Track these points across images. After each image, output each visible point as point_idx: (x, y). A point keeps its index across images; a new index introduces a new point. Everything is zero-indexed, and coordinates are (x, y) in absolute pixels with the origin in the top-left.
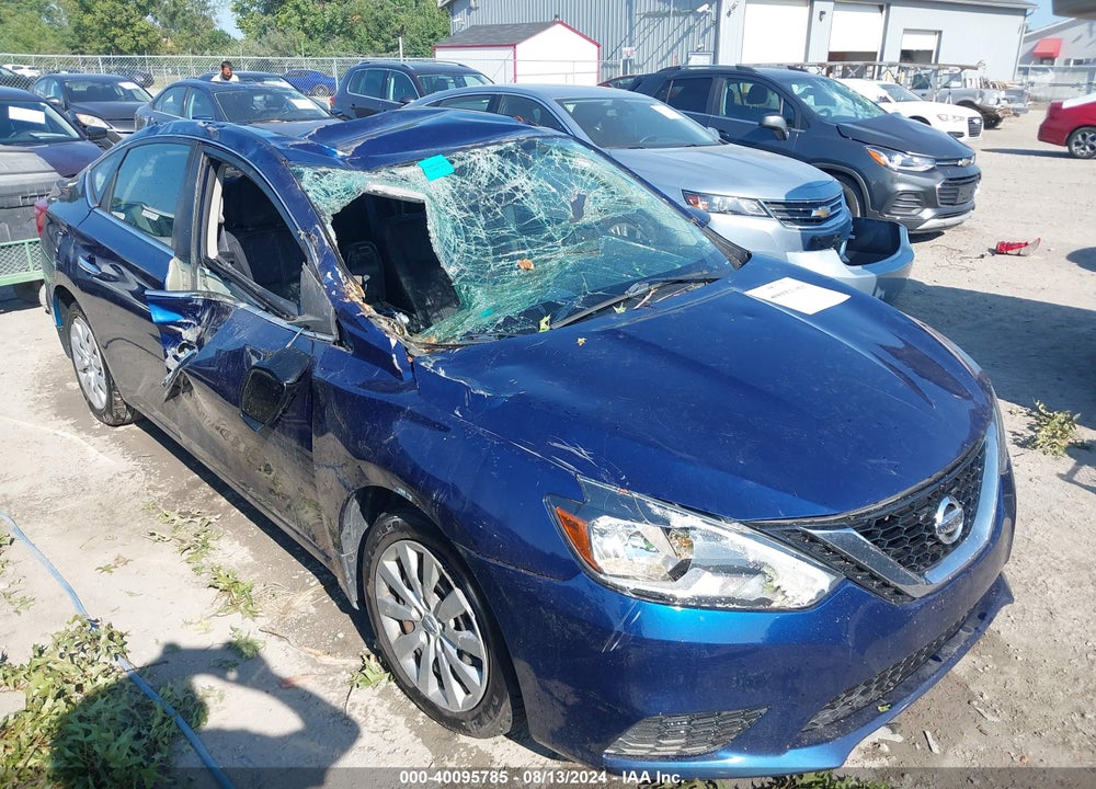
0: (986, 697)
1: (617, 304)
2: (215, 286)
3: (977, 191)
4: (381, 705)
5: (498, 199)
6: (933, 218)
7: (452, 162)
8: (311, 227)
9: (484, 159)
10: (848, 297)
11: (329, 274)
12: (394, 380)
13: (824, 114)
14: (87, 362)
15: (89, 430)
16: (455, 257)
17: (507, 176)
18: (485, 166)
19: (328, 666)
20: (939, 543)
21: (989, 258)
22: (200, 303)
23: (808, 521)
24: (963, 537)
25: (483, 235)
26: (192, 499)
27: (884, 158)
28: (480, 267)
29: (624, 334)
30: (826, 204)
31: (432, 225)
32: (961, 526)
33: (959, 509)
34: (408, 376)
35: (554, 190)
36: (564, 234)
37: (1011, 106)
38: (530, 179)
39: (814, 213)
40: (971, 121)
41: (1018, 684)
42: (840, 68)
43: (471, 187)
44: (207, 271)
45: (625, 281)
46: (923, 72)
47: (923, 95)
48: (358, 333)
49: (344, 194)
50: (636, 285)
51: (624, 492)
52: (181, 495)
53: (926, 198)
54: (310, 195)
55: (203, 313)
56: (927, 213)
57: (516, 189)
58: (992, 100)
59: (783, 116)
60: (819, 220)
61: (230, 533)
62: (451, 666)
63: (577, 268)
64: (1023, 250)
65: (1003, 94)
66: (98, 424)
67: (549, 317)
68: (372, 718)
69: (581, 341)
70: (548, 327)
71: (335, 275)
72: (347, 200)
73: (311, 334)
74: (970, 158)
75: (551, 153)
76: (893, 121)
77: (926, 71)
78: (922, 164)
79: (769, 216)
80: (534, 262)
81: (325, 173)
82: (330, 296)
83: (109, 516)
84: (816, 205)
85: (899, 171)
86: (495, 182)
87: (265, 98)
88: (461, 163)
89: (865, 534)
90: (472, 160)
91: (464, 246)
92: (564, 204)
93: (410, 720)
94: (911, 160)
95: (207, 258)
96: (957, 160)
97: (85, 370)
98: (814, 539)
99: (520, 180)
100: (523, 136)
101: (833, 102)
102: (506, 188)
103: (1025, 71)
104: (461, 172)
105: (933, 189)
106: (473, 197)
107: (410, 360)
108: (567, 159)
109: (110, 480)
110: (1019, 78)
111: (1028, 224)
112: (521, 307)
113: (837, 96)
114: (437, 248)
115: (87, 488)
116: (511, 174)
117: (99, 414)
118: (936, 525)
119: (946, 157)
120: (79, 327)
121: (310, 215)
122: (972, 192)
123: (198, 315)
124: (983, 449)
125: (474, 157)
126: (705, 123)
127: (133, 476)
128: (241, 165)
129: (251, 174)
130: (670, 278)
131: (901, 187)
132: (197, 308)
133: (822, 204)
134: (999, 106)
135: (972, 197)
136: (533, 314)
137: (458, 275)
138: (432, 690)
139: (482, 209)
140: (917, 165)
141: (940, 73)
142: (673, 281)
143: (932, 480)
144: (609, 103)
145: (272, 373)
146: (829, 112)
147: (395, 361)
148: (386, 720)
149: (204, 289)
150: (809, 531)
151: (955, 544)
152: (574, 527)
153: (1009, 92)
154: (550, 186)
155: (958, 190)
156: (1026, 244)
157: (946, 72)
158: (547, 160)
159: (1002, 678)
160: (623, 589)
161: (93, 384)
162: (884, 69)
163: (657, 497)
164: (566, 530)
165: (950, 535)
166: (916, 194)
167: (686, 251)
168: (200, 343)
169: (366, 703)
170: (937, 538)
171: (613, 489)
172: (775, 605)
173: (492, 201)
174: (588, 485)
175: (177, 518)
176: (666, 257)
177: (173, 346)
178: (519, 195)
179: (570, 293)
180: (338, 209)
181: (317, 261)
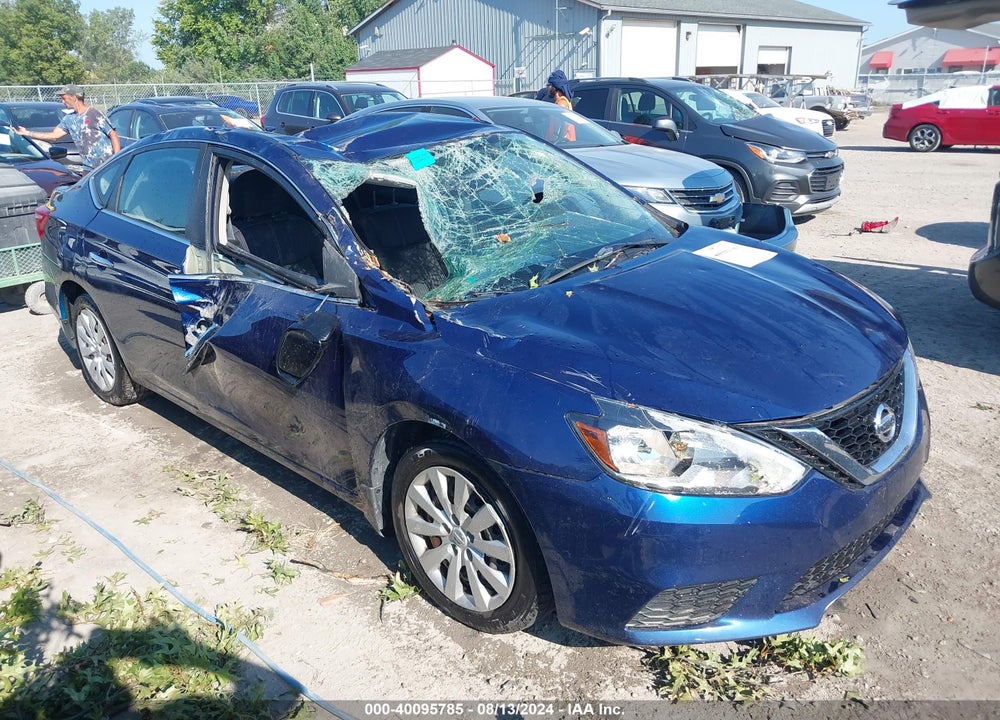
0: (912, 575)
1: (591, 265)
2: (228, 268)
3: (842, 179)
4: (409, 613)
5: (472, 185)
6: (806, 203)
7: (433, 154)
8: (327, 209)
9: (458, 151)
10: (776, 254)
11: (349, 248)
12: (418, 331)
13: (707, 117)
14: (93, 349)
15: (96, 410)
16: (443, 234)
17: (478, 165)
18: (461, 158)
19: (358, 586)
20: (878, 442)
21: (856, 235)
22: (216, 284)
23: (780, 422)
24: (895, 437)
25: (463, 216)
26: (205, 461)
27: (762, 153)
28: (464, 242)
29: (604, 286)
30: (721, 191)
31: (422, 208)
32: (894, 428)
33: (891, 415)
34: (429, 328)
35: (518, 177)
36: (531, 212)
37: (857, 109)
38: (496, 167)
39: (712, 199)
40: (824, 123)
41: (935, 564)
42: (709, 80)
43: (450, 175)
44: (221, 256)
45: (591, 247)
46: (779, 83)
47: (780, 103)
48: (381, 294)
49: (349, 182)
50: (603, 249)
51: (632, 406)
52: (194, 458)
53: (800, 186)
54: (322, 182)
55: (219, 293)
56: (802, 199)
57: (486, 176)
58: (840, 105)
59: (674, 119)
60: (716, 205)
61: (246, 487)
62: (478, 572)
63: (551, 239)
64: (884, 229)
65: (849, 100)
66: (104, 405)
67: (537, 277)
68: (406, 624)
69: (569, 293)
70: (537, 285)
71: (354, 247)
72: (353, 187)
73: (335, 300)
74: (834, 151)
75: (512, 146)
76: (767, 121)
77: (782, 82)
78: (795, 156)
79: (674, 203)
80: (510, 236)
81: (330, 165)
82: (352, 266)
83: (135, 480)
84: (713, 192)
85: (776, 163)
86: (468, 171)
87: (206, 118)
88: (440, 155)
89: (825, 432)
90: (448, 152)
91: (449, 225)
92: (526, 188)
93: (438, 624)
94: (785, 154)
95: (219, 244)
96: (824, 152)
97: (91, 356)
98: (786, 437)
99: (489, 168)
100: (487, 132)
101: (713, 107)
102: (478, 176)
103: (865, 80)
104: (441, 162)
105: (805, 178)
106: (452, 183)
107: (429, 315)
108: (526, 150)
109: (127, 450)
110: (860, 86)
111: (884, 207)
112: (511, 270)
113: (717, 102)
114: (428, 227)
115: (107, 457)
116: (481, 164)
117: (104, 396)
118: (876, 427)
119: (814, 150)
120: (87, 319)
121: (324, 199)
122: (838, 180)
123: (215, 295)
124: (902, 369)
125: (451, 150)
126: (609, 127)
127: (147, 446)
128: (253, 161)
129: (264, 168)
130: (629, 243)
131: (779, 177)
132: (213, 289)
133: (718, 191)
134: (846, 110)
135: (838, 185)
136: (523, 275)
137: (446, 250)
138: (458, 595)
139: (460, 194)
140: (791, 158)
141: (795, 82)
142: (631, 247)
143: (869, 390)
144: (525, 111)
145: (307, 333)
146: (710, 115)
147: (417, 316)
148: (418, 625)
149: (218, 272)
150: (783, 430)
151: (890, 444)
152: (594, 436)
153: (854, 97)
154: (514, 173)
155: (826, 178)
156: (887, 223)
157: (799, 81)
158: (509, 151)
159: (923, 560)
160: (638, 483)
161: (99, 369)
162: (744, 81)
163: (659, 408)
164: (586, 439)
165: (886, 435)
166: (791, 183)
167: (634, 223)
168: (218, 318)
169: (398, 613)
170: (876, 437)
171: (622, 404)
172: (760, 491)
173: (468, 187)
174: (601, 402)
175: (196, 476)
176: (621, 228)
177: (193, 323)
178: (489, 182)
179: (548, 258)
180: (346, 195)
181: (336, 238)
